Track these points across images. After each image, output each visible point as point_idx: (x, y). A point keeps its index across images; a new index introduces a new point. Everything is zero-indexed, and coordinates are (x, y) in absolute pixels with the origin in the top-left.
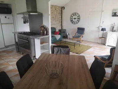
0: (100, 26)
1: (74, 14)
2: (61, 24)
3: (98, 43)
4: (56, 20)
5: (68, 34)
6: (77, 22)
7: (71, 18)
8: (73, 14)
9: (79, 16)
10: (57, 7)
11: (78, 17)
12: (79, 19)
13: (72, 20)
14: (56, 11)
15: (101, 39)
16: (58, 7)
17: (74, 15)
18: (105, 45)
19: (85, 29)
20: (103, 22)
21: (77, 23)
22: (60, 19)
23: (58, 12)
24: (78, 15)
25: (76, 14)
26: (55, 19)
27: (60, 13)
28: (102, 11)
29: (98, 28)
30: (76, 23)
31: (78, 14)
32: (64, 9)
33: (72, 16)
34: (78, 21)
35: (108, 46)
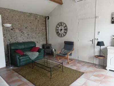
0: (95, 39)
1: (60, 24)
2: (45, 37)
3: (94, 64)
4: (38, 32)
5: (53, 50)
6: (64, 34)
7: (56, 29)
8: (58, 24)
9: (66, 26)
10: (38, 16)
11: (64, 27)
12: (66, 30)
13: (58, 32)
14: (37, 20)
15: (97, 59)
16: (40, 16)
17: (60, 26)
18: (106, 69)
19: (74, 44)
20: (99, 32)
21: (64, 36)
22: (44, 31)
23: (39, 22)
24: (64, 25)
25: (63, 24)
26: (36, 30)
27: (43, 24)
28: (96, 17)
29: (92, 42)
30: (62, 35)
31: (64, 23)
32: (48, 19)
33: (58, 26)
34: (66, 33)
35: (110, 70)
